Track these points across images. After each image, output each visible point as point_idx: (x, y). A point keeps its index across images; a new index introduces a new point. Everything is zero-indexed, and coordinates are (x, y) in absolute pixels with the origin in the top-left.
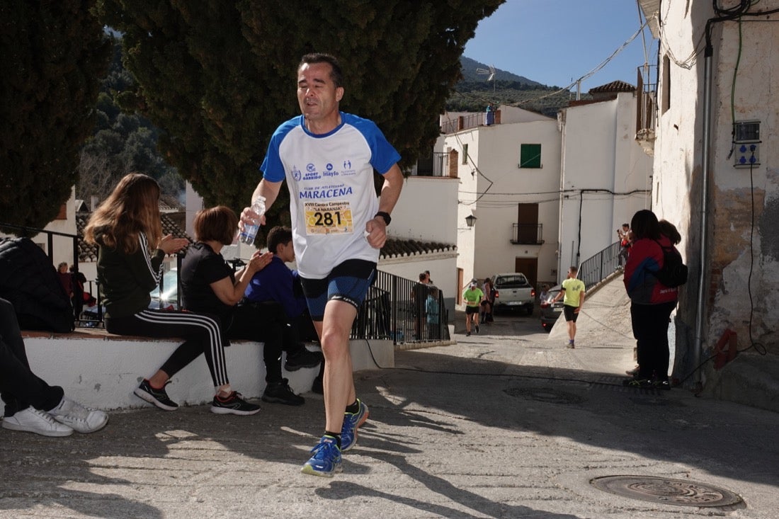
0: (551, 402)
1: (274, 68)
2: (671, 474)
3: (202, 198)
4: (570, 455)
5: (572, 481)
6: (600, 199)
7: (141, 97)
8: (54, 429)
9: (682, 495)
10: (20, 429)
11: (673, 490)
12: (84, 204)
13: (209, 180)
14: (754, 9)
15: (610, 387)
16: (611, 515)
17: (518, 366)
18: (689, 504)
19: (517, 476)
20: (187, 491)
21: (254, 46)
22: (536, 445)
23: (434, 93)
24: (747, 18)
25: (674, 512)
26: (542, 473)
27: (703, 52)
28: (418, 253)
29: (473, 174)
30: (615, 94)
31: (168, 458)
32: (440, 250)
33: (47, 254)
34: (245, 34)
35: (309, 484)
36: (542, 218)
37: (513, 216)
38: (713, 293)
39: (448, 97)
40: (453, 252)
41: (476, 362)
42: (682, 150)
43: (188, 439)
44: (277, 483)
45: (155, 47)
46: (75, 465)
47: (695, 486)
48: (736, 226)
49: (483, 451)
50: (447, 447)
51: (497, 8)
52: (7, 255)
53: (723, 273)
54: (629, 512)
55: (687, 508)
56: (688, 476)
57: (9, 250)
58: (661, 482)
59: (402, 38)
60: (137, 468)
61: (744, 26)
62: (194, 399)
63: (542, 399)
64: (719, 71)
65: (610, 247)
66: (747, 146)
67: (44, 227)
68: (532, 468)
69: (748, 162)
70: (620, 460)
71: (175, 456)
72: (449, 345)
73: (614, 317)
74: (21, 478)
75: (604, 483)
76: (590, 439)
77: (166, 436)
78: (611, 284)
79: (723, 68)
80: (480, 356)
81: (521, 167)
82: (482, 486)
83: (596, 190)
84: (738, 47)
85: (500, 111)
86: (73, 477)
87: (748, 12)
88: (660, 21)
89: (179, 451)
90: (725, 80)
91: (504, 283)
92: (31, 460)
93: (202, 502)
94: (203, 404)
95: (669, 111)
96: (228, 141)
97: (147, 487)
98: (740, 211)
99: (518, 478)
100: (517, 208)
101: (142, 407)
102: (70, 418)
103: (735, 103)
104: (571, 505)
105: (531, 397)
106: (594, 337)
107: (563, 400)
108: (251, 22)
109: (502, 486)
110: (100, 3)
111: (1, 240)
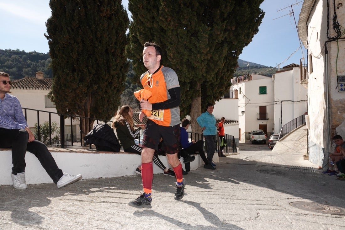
0: (274, 175)
5: (283, 203)
6: (288, 104)
9: (324, 210)
11: (321, 208)
14: (342, 36)
15: (295, 169)
16: (298, 216)
17: (261, 162)
18: (326, 213)
19: (263, 201)
21: (171, 61)
23: (229, 72)
24: (340, 40)
25: (322, 216)
26: (272, 200)
27: (324, 52)
28: (225, 124)
29: (243, 97)
30: (291, 68)
32: (233, 123)
34: (168, 58)
36: (268, 110)
37: (258, 110)
39: (234, 73)
40: (237, 123)
47: (329, 206)
48: (340, 113)
50: (238, 190)
51: (249, 43)
52: (101, 129)
53: (336, 129)
54: (305, 215)
55: (327, 215)
56: (326, 202)
57: (101, 127)
58: (316, 205)
59: (218, 55)
61: (338, 43)
63: (270, 174)
64: (330, 59)
65: (293, 120)
66: (343, 84)
68: (268, 198)
69: (343, 90)
72: (237, 154)
73: (295, 144)
75: (294, 204)
78: (294, 133)
79: (332, 58)
80: (246, 158)
81: (260, 94)
82: (250, 204)
83: (287, 101)
84: (337, 50)
85: (252, 76)
87: (341, 38)
88: (307, 43)
90: (333, 61)
91: (255, 133)
93: (158, 206)
94: (158, 174)
95: (312, 73)
98: (342, 107)
100: (259, 108)
103: (337, 70)
104: (283, 212)
105: (266, 173)
106: (289, 152)
107: (278, 174)
108: (170, 54)
109: (257, 204)
110: (126, 52)
111: (99, 124)
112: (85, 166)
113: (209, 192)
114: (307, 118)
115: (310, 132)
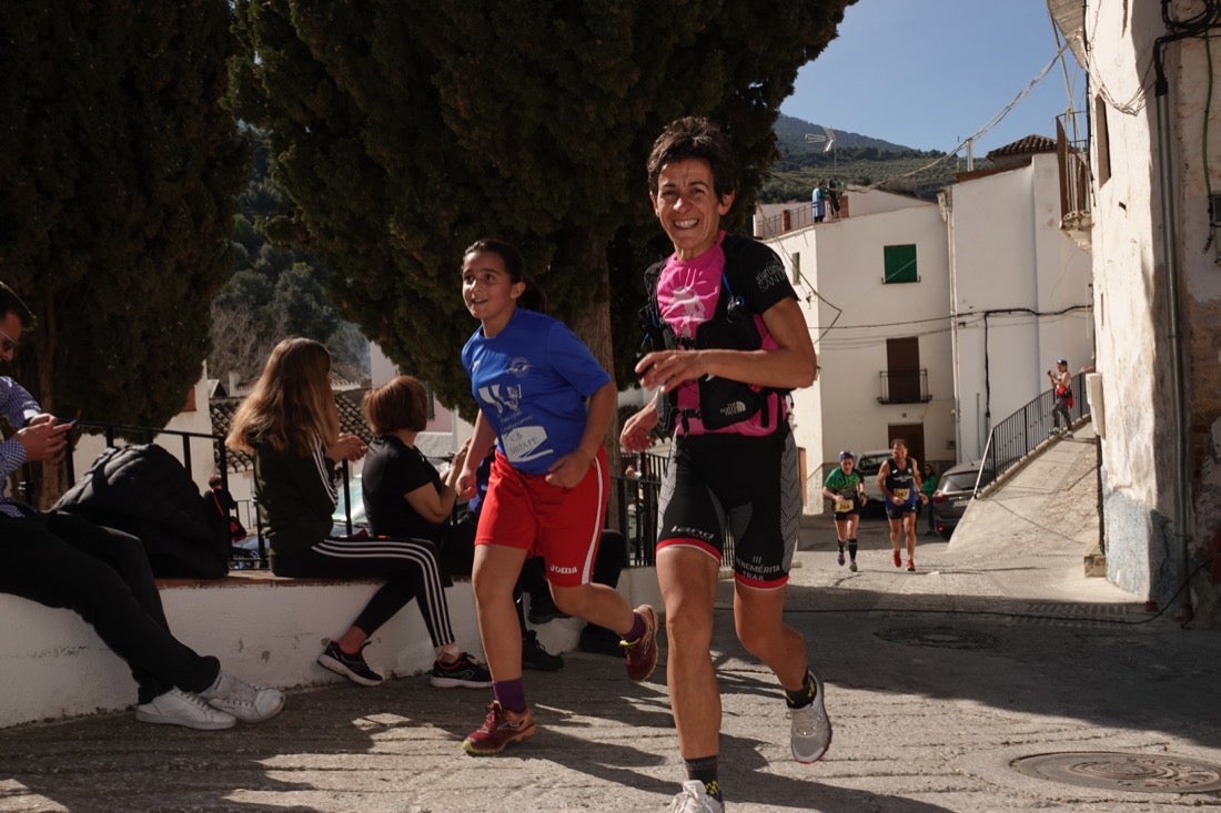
0: (950, 647)
1: (494, 166)
2: (1140, 747)
3: (398, 366)
4: (981, 726)
5: (982, 764)
6: (1015, 325)
7: (299, 223)
8: (209, 718)
9: (1154, 777)
10: (163, 722)
11: (1141, 771)
12: (219, 386)
13: (405, 339)
15: (1044, 620)
16: (1041, 810)
17: (898, 596)
18: (1162, 791)
19: (896, 759)
20: (406, 799)
21: (461, 137)
22: (927, 713)
24: (1218, 31)
25: (1141, 802)
26: (935, 753)
27: (1153, 88)
29: (808, 299)
30: (1026, 156)
31: (373, 753)
33: (184, 465)
34: (447, 120)
35: (581, 782)
36: (925, 359)
37: (879, 359)
38: (1199, 463)
39: (760, 187)
41: (832, 592)
42: (1135, 242)
43: (400, 725)
44: (534, 782)
45: (317, 149)
46: (244, 768)
47: (1175, 763)
49: (843, 726)
51: (826, 45)
52: (129, 471)
53: (1213, 430)
54: (1071, 805)
55: (1161, 796)
56: (1166, 749)
57: (131, 463)
58: (1123, 760)
59: (681, 107)
60: (331, 769)
61: (1210, 43)
62: (406, 668)
63: (936, 644)
64: (1179, 116)
65: (1038, 398)
67: (164, 424)
68: (920, 746)
70: (1060, 730)
71: (383, 751)
73: (1052, 510)
74: (170, 789)
75: (1032, 764)
76: (1012, 701)
77: (367, 723)
78: (1043, 457)
79: (1185, 112)
80: (837, 584)
81: (887, 282)
82: (839, 777)
83: (1009, 311)
84: (1206, 78)
85: (846, 197)
86: (243, 785)
87: (1219, 22)
88: (1086, 43)
89: (390, 744)
90: (1190, 129)
91: (871, 467)
92: (182, 763)
94: (418, 674)
95: (1110, 180)
96: (432, 279)
97: (348, 795)
99: (898, 763)
100: (885, 345)
101: (330, 684)
102: (231, 702)
103: (1209, 164)
104: (980, 797)
105: (917, 642)
106: (1021, 544)
107: (969, 644)
108: (456, 101)
109: (872, 775)
110: (234, 90)
111: (118, 450)
112: (57, 655)
113: (658, 736)
114: (1093, 388)
115: (1108, 448)
